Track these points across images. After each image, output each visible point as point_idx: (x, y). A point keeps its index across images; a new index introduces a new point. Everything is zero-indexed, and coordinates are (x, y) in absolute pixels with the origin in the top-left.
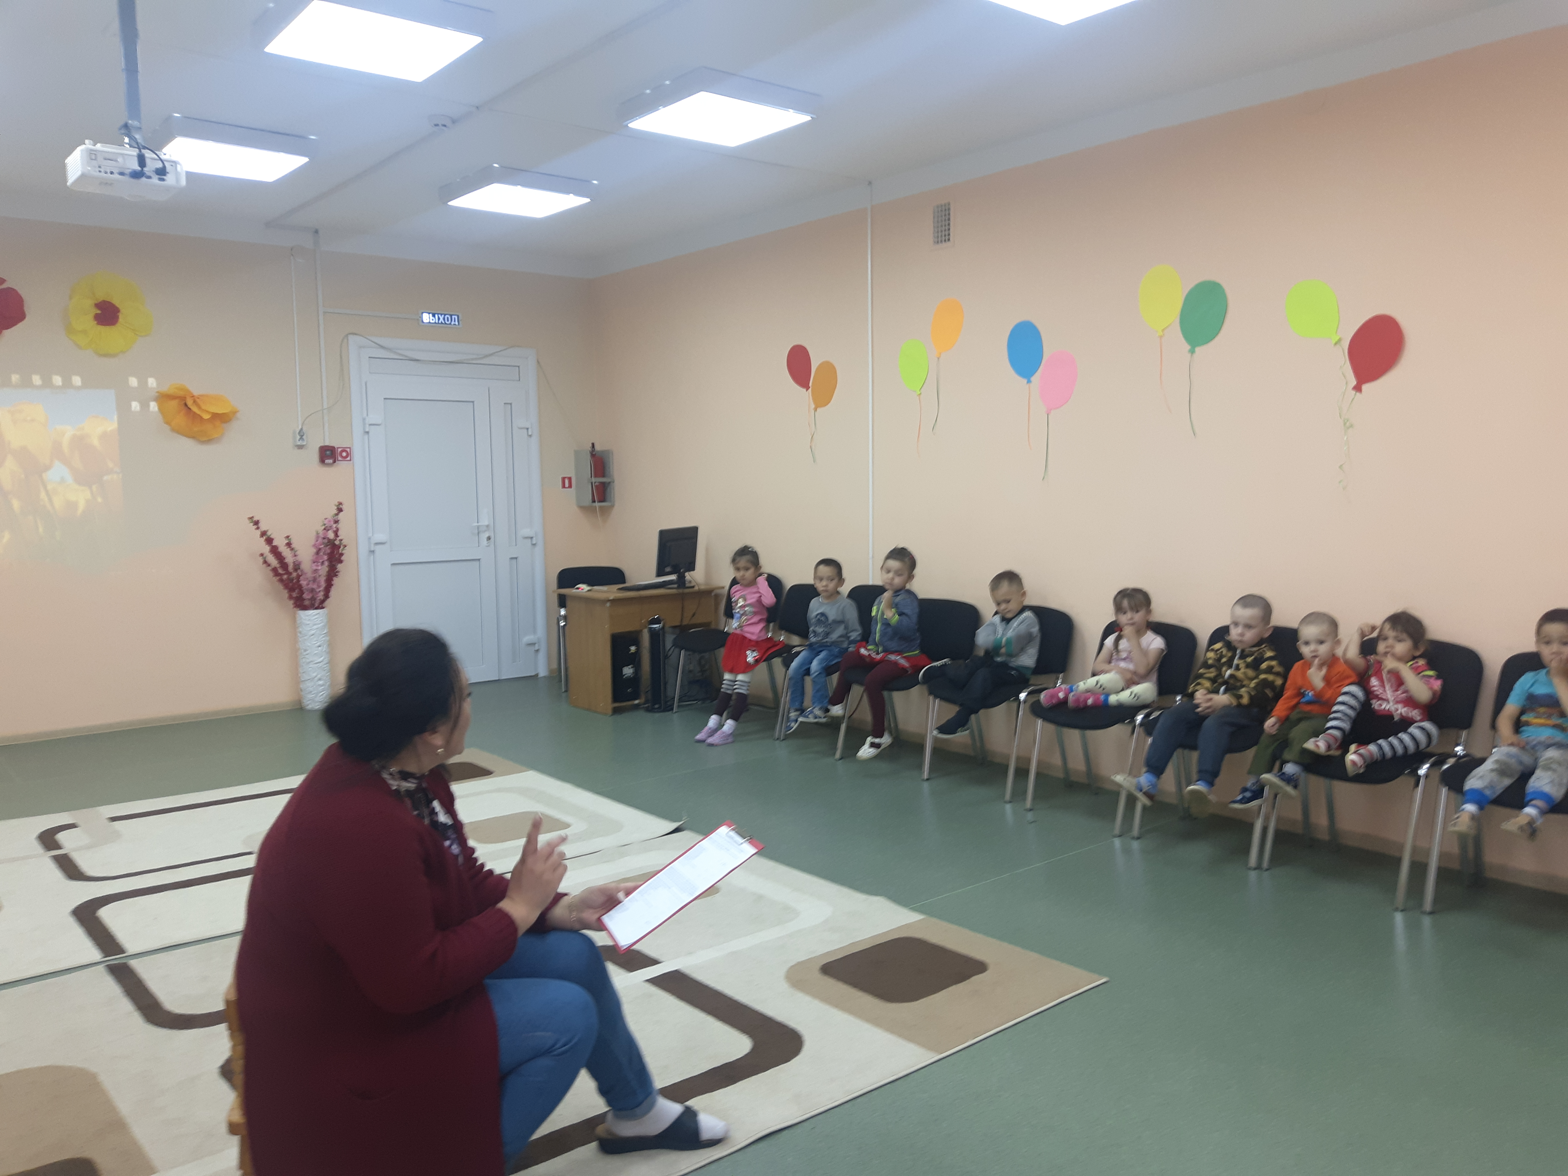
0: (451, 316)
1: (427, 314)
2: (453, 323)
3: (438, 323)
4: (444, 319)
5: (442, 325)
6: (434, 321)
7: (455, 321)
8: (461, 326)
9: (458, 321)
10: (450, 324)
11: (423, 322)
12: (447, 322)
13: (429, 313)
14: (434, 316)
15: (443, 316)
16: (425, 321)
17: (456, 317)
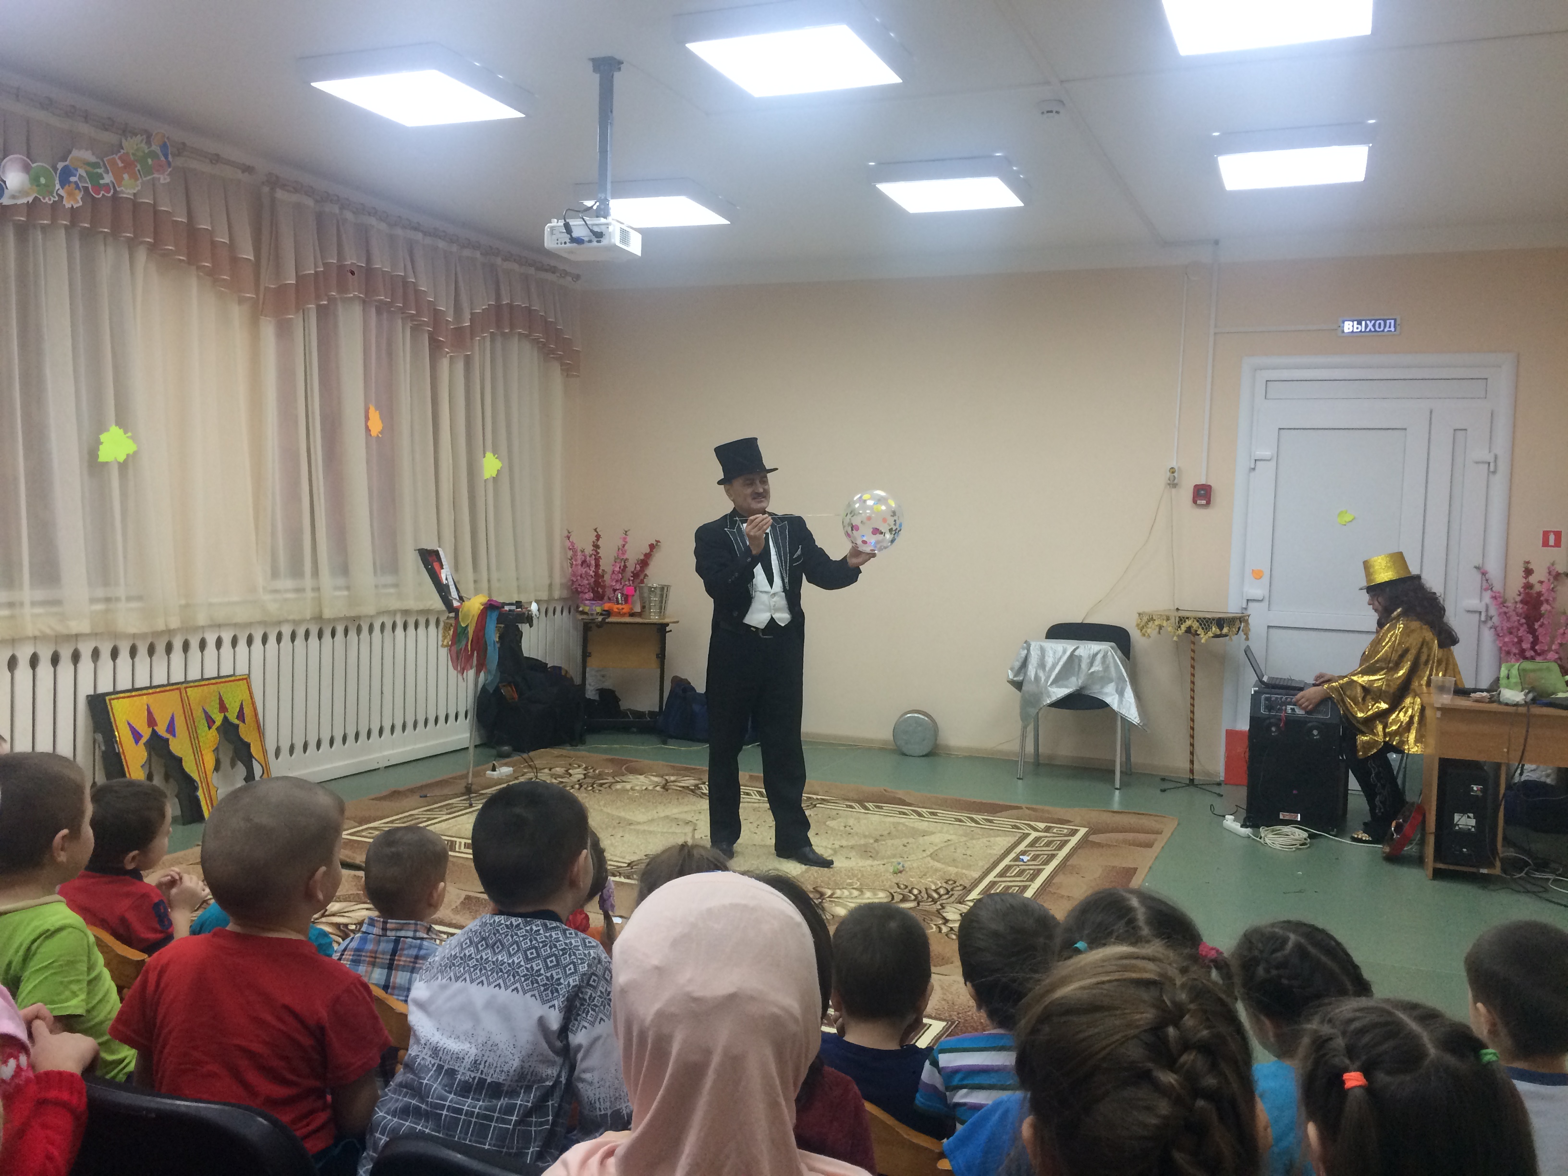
0: (1385, 321)
1: (1351, 323)
2: (1386, 330)
3: (1365, 332)
4: (1374, 326)
5: (1371, 334)
6: (1359, 330)
7: (1390, 327)
8: (1397, 332)
9: (1395, 327)
10: (1383, 331)
11: (1343, 331)
12: (1377, 329)
13: (1353, 321)
14: (1359, 323)
15: (1373, 322)
16: (1346, 330)
17: (1393, 321)
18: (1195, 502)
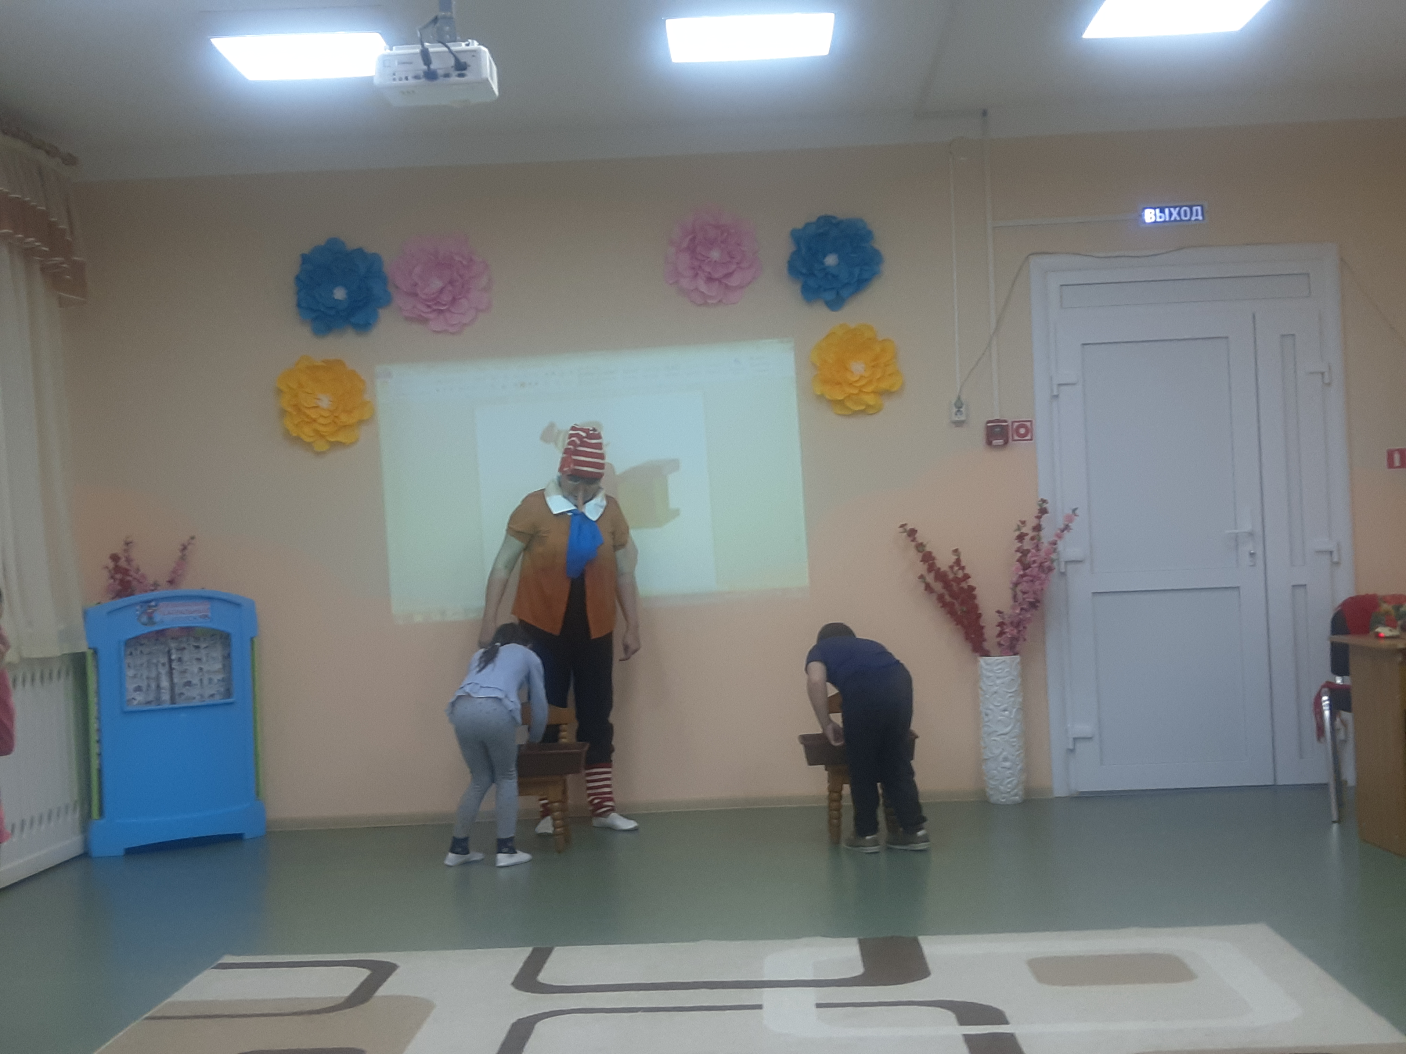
0: (1190, 208)
1: (1152, 211)
2: (1193, 218)
3: (1169, 221)
4: (1179, 214)
5: (1175, 224)
6: (1162, 220)
7: (1197, 215)
8: (1207, 221)
9: (1203, 214)
10: (1190, 220)
11: (1144, 222)
12: (1184, 218)
13: (1155, 209)
14: (1162, 211)
15: (1178, 209)
16: (1148, 220)
17: (1199, 208)
18: (989, 443)
